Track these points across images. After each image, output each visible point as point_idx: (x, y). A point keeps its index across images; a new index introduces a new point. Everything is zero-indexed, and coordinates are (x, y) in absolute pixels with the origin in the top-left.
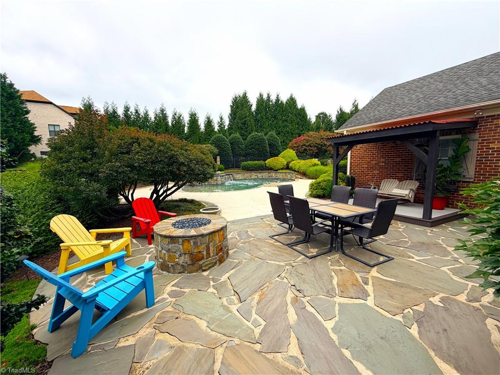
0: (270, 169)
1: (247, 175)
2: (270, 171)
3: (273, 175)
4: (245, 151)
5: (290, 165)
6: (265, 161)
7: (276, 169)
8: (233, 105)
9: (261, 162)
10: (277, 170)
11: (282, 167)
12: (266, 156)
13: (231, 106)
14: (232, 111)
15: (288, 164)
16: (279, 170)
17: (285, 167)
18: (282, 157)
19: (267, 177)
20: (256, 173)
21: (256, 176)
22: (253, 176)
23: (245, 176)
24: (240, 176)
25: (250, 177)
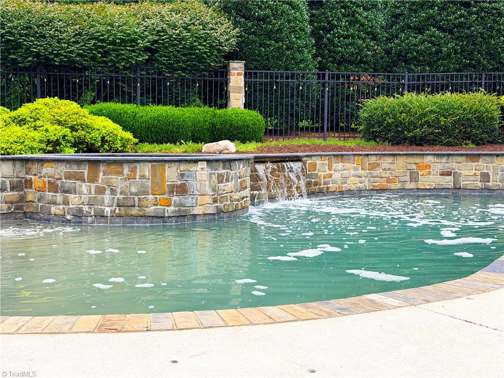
20: (444, 160)
21: (449, 174)
22: (429, 173)
23: (378, 172)
24: (353, 172)
25: (408, 178)
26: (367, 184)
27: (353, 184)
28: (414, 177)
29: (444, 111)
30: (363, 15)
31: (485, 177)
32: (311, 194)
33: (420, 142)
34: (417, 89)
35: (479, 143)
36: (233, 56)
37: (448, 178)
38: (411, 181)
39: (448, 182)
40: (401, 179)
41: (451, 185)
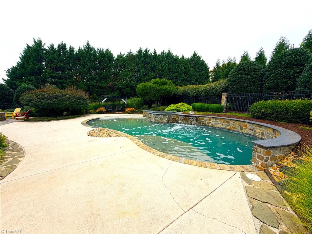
1: (235, 124)
20: (251, 125)
22: (246, 128)
23: (229, 124)
24: (219, 123)
25: (239, 128)
26: (225, 127)
27: (219, 126)
31: (262, 134)
37: (252, 131)
40: (237, 128)
41: (253, 134)
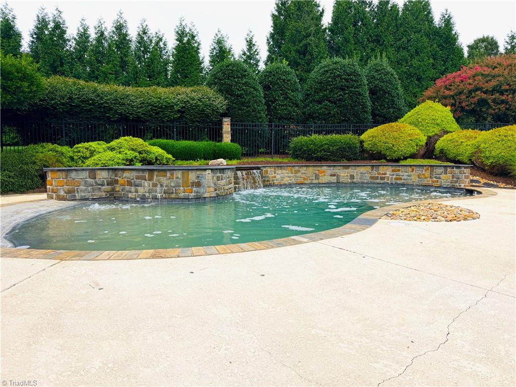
0: (376, 156)
1: (308, 172)
2: (374, 162)
3: (388, 172)
4: (304, 107)
5: (440, 144)
6: (360, 134)
7: (395, 156)
8: (279, 13)
9: (348, 137)
10: (397, 160)
11: (413, 150)
12: (361, 121)
13: (273, 16)
14: (275, 26)
15: (431, 142)
16: (405, 158)
17: (422, 152)
18: (410, 124)
19: (367, 178)
20: (332, 168)
21: (334, 175)
22: (325, 175)
23: (299, 174)
24: (286, 175)
25: (314, 178)
26: (293, 181)
27: (286, 181)
28: (317, 177)
29: (332, 143)
30: (291, 94)
31: (352, 177)
32: (265, 186)
33: (320, 159)
34: (319, 132)
35: (349, 159)
36: (225, 115)
37: (334, 177)
38: (316, 179)
39: (334, 179)
40: (311, 178)
41: (335, 181)
